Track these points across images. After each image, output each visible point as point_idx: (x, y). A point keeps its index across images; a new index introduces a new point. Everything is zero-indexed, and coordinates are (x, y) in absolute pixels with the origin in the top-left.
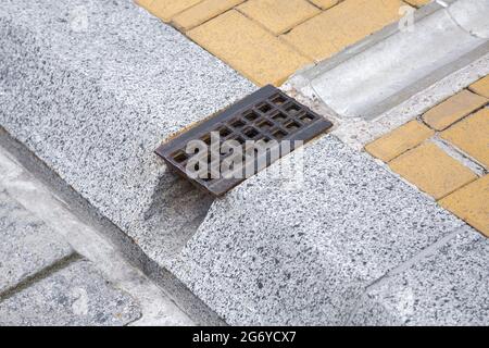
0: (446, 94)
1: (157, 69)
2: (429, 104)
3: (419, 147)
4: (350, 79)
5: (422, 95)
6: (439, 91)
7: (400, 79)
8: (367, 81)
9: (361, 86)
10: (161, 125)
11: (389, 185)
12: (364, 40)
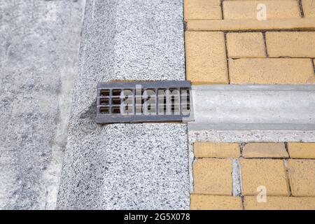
0: (272, 140)
1: (151, 42)
2: (257, 140)
3: (222, 160)
4: (239, 103)
5: (259, 133)
6: (270, 136)
7: (266, 117)
8: (248, 108)
9: (242, 110)
10: (116, 72)
11: (179, 170)
12: (265, 85)
